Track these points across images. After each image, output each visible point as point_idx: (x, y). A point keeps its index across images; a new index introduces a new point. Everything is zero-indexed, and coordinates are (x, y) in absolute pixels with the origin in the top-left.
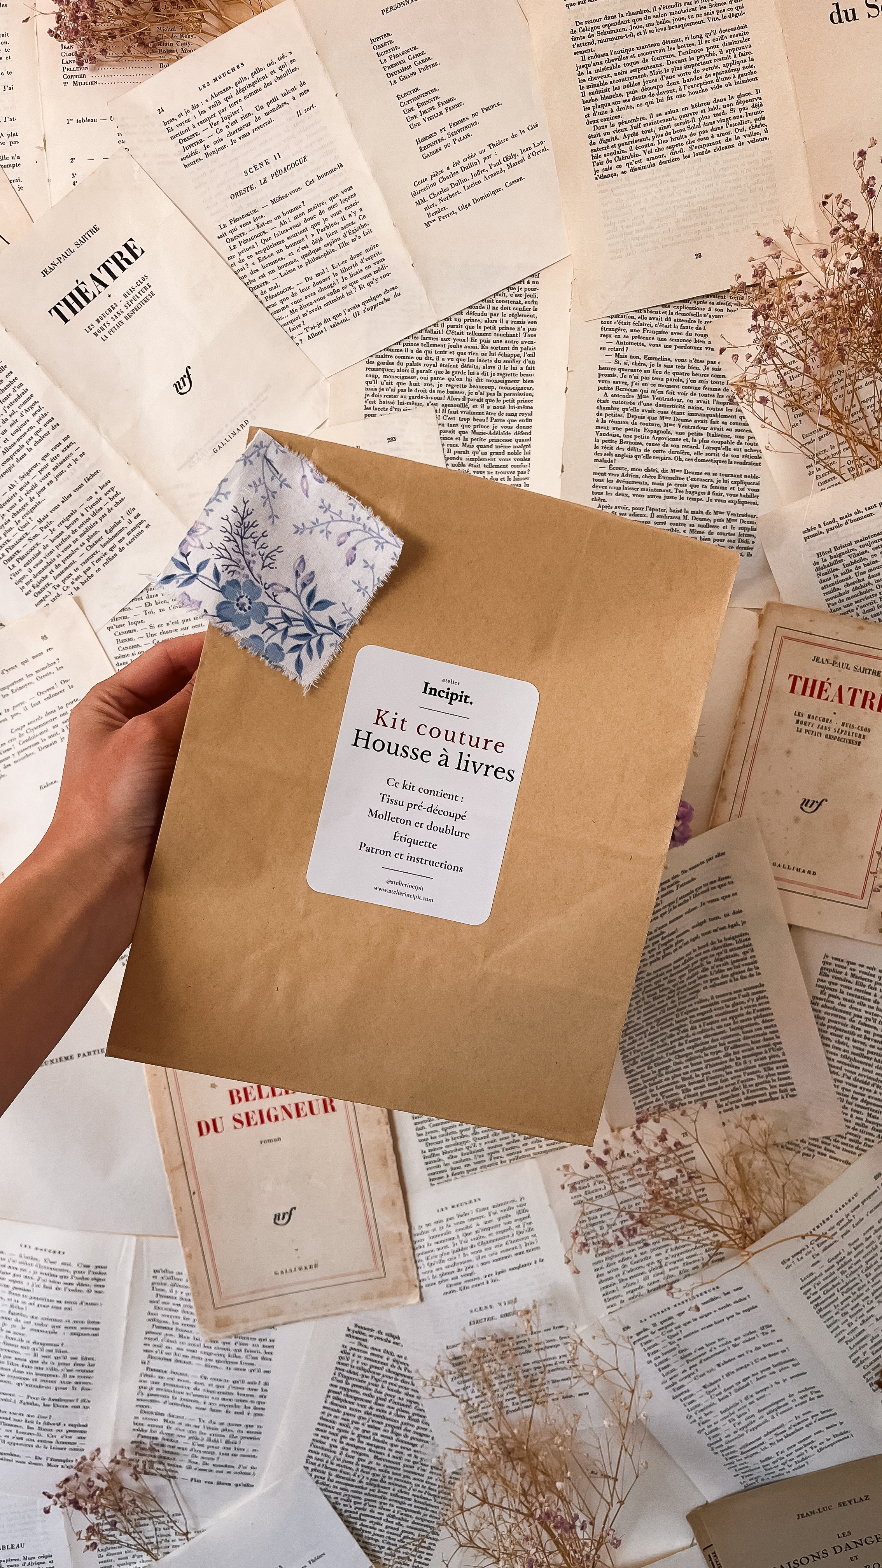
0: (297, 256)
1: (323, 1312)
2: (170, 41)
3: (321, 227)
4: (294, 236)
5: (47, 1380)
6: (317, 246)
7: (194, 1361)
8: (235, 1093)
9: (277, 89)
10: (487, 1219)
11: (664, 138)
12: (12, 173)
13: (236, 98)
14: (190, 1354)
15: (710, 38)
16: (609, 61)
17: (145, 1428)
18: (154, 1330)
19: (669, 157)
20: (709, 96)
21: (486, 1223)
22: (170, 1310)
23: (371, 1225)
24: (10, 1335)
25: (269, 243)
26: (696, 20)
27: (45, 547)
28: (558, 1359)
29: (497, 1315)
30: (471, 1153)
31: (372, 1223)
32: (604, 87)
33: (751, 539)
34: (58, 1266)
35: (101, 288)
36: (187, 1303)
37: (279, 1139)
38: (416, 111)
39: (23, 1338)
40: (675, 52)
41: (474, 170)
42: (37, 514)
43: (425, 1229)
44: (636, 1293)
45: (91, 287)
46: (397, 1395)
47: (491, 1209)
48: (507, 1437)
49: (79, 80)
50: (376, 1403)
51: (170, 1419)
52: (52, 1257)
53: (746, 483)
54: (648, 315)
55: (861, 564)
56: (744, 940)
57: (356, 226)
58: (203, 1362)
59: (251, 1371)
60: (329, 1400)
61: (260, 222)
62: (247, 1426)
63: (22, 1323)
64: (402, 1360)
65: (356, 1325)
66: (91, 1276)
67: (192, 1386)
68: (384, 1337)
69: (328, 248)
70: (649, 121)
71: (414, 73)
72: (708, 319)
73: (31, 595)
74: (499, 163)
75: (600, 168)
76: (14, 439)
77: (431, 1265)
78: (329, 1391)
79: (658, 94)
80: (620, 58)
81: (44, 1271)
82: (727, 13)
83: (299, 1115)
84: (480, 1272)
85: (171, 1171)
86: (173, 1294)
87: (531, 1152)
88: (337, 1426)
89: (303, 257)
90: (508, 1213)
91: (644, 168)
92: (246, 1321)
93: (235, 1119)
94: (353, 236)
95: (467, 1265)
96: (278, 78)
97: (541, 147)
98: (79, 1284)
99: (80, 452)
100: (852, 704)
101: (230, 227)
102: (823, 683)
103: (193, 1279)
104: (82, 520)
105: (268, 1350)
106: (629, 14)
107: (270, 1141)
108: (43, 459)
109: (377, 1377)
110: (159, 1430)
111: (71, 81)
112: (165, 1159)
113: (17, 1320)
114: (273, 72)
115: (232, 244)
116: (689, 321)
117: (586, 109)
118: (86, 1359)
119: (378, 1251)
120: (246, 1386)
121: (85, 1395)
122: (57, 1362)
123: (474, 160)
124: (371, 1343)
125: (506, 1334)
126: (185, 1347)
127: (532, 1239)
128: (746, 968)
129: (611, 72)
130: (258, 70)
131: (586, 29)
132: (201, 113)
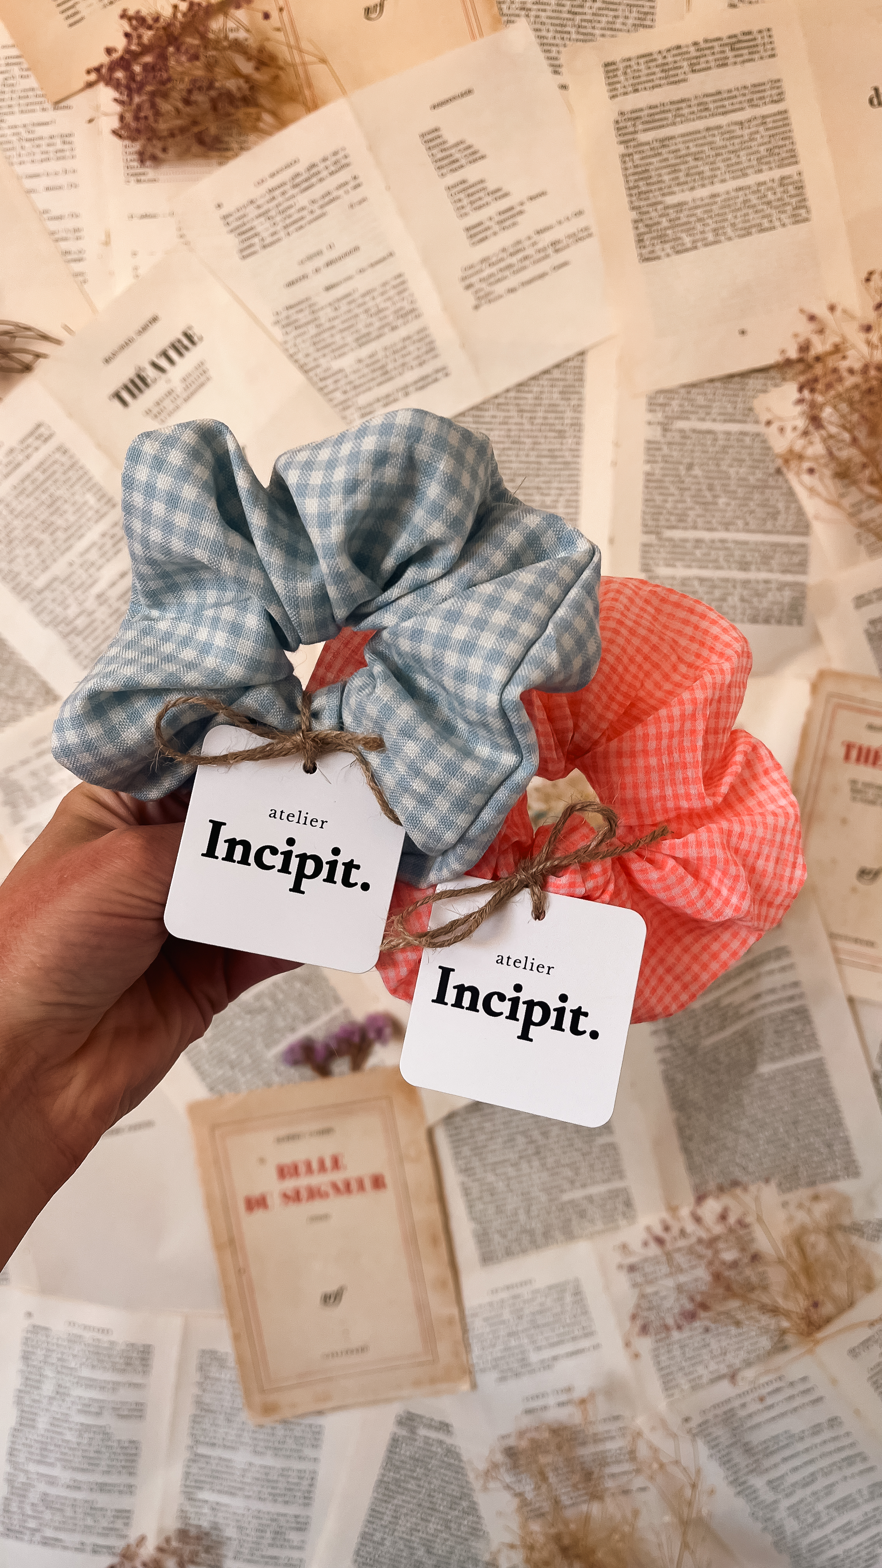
0: (349, 339)
1: (371, 1398)
2: (228, 139)
3: (372, 311)
4: (347, 320)
5: (92, 1463)
6: (368, 330)
7: (242, 1447)
8: (284, 1169)
10: (540, 1301)
11: (707, 221)
12: (77, 267)
13: (291, 192)
14: (236, 1439)
15: (753, 124)
16: (652, 149)
17: (190, 1515)
18: (201, 1414)
19: (712, 239)
20: (751, 180)
21: (539, 1305)
22: (218, 1392)
23: (422, 1307)
24: (56, 1416)
25: (322, 328)
26: (737, 107)
28: (616, 1452)
29: (553, 1404)
30: (524, 1232)
31: (423, 1305)
32: (648, 174)
33: (801, 608)
34: (104, 1344)
35: (160, 373)
36: (233, 1385)
37: (328, 1217)
38: (465, 202)
39: (69, 1419)
41: (520, 256)
43: (476, 1311)
44: (697, 1382)
45: (151, 373)
46: (449, 1487)
47: (545, 1292)
48: (564, 1533)
49: (141, 178)
50: (429, 1496)
51: (217, 1507)
52: (99, 1336)
53: (795, 553)
54: (694, 391)
56: (803, 1014)
57: (406, 310)
58: (250, 1449)
59: (299, 1458)
60: (379, 1490)
61: (314, 308)
62: (294, 1516)
63: (68, 1403)
64: (455, 1450)
65: (408, 1413)
66: (138, 1357)
67: (240, 1473)
68: (436, 1425)
69: (380, 332)
70: (693, 205)
71: (462, 166)
72: (753, 393)
74: (546, 249)
75: (644, 251)
76: (73, 518)
77: (483, 1348)
78: (380, 1481)
79: (702, 179)
80: (664, 146)
81: (91, 1349)
82: (767, 100)
83: (348, 1192)
84: (534, 1358)
85: (218, 1247)
86: (219, 1376)
87: (585, 1232)
88: (388, 1518)
90: (563, 1295)
91: (687, 250)
92: (295, 1405)
93: (285, 1196)
94: (403, 320)
95: (520, 1349)
96: (332, 173)
97: (585, 234)
98: (125, 1364)
101: (285, 314)
102: (877, 751)
103: (240, 1361)
105: (317, 1437)
107: (320, 1218)
109: (428, 1467)
110: (205, 1518)
111: (133, 179)
112: (213, 1237)
113: (63, 1400)
114: (327, 168)
115: (286, 330)
117: (630, 195)
118: (132, 1442)
119: (429, 1335)
120: (294, 1475)
121: (129, 1480)
122: (102, 1445)
123: (521, 246)
125: (561, 1425)
126: (232, 1432)
127: (586, 1323)
128: (804, 1041)
129: (654, 160)
130: (313, 166)
131: (629, 119)
132: (259, 207)
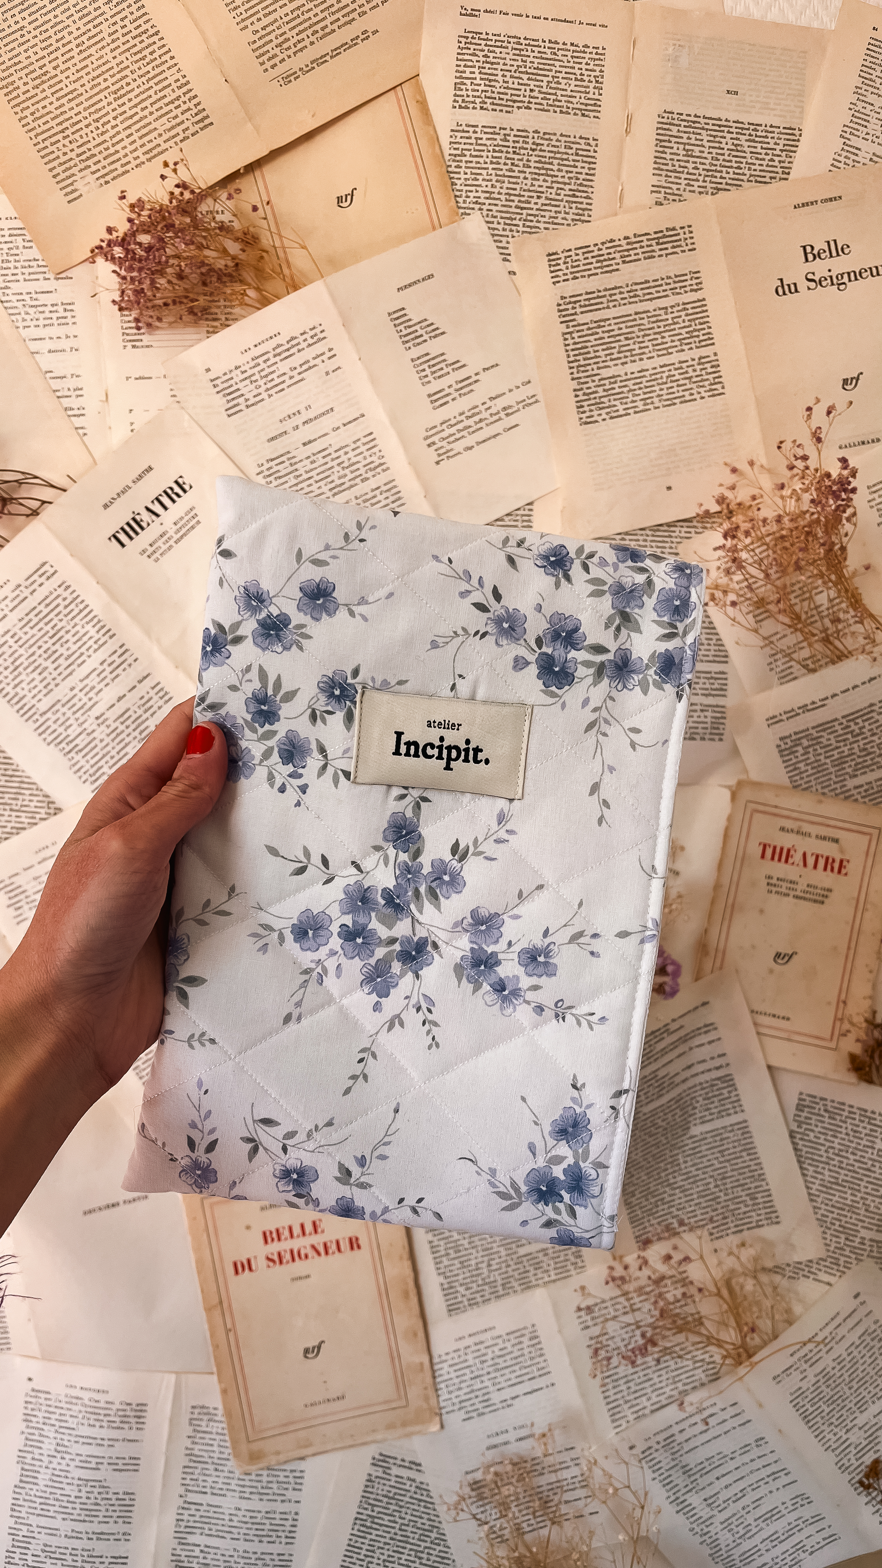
0: (325, 489)
1: (350, 1442)
2: (216, 310)
3: (346, 464)
4: (323, 472)
5: (90, 1515)
6: (342, 481)
7: (229, 1494)
8: (268, 1234)
9: (309, 354)
10: (501, 1346)
11: (637, 392)
12: (78, 422)
13: (273, 361)
14: (225, 1487)
15: (675, 309)
16: (589, 329)
17: (182, 1558)
18: (192, 1464)
19: (641, 408)
20: (675, 358)
21: (501, 1350)
22: (208, 1445)
23: (394, 1356)
24: (56, 1473)
25: (300, 479)
26: (662, 294)
27: (101, 741)
28: (570, 1481)
29: (513, 1440)
30: (486, 1284)
31: (395, 1354)
32: (585, 350)
33: (721, 727)
34: (102, 1405)
35: (154, 517)
36: (222, 1437)
37: (308, 1277)
38: (428, 372)
39: (69, 1475)
40: (645, 321)
41: (477, 418)
42: (96, 712)
43: (444, 1358)
44: (640, 1413)
45: (146, 517)
46: (420, 1521)
47: (506, 1337)
48: (525, 1556)
49: (137, 344)
50: (400, 1529)
51: (206, 1550)
52: (96, 1396)
53: (716, 679)
54: (627, 537)
55: (818, 747)
56: (728, 1081)
57: (376, 464)
58: (237, 1495)
59: (283, 1501)
60: (356, 1527)
61: (293, 461)
62: (279, 1555)
63: (67, 1461)
64: (424, 1486)
65: (381, 1454)
66: (133, 1414)
67: (227, 1517)
68: (407, 1464)
69: (352, 483)
70: (624, 378)
71: (425, 341)
72: (679, 540)
73: (88, 783)
74: (498, 413)
75: (583, 416)
76: (74, 648)
77: (450, 1392)
78: (356, 1519)
79: (632, 356)
80: (599, 327)
81: (89, 1410)
82: (688, 289)
83: (327, 1253)
84: (496, 1397)
85: (208, 1310)
86: (208, 1429)
87: (540, 1282)
88: (364, 1552)
89: (331, 490)
90: (522, 1339)
91: (621, 416)
92: (278, 1453)
93: (268, 1259)
94: (373, 473)
95: (484, 1391)
96: (310, 345)
97: (533, 400)
98: (122, 1422)
99: (134, 657)
100: (815, 867)
101: (267, 466)
102: (789, 851)
103: (228, 1414)
104: (134, 717)
105: (298, 1481)
106: (606, 290)
107: (300, 1278)
108: (102, 664)
109: (401, 1503)
110: (196, 1560)
111: (129, 344)
112: (204, 1298)
113: (63, 1458)
114: (305, 340)
115: (269, 479)
116: (664, 542)
117: (571, 368)
118: (128, 1494)
119: (401, 1381)
120: (278, 1516)
121: (125, 1528)
122: (99, 1497)
123: (476, 410)
124: (395, 1471)
125: (521, 1458)
126: (221, 1480)
127: (543, 1365)
128: (730, 1106)
129: (592, 338)
130: (293, 338)
131: (570, 303)
132: (243, 373)
